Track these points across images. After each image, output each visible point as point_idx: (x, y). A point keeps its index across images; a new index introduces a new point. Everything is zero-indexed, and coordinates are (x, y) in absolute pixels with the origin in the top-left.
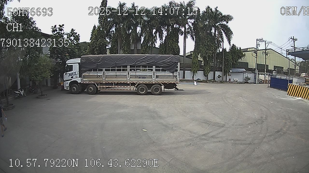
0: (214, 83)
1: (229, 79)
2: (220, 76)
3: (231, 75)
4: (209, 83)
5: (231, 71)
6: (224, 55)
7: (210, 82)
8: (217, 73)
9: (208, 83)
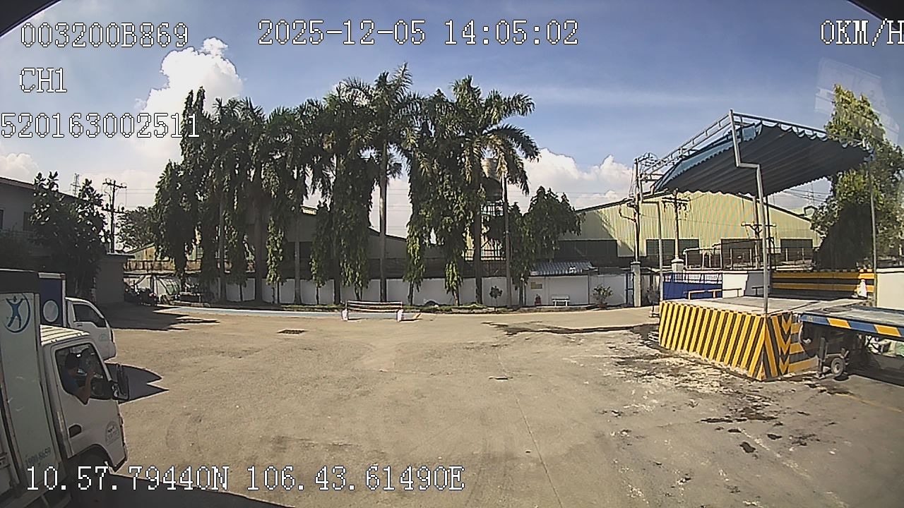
0: (474, 313)
1: (536, 299)
2: (498, 290)
3: (541, 285)
4: (459, 313)
5: (533, 273)
6: (509, 227)
7: (461, 311)
8: (490, 282)
9: (455, 315)
